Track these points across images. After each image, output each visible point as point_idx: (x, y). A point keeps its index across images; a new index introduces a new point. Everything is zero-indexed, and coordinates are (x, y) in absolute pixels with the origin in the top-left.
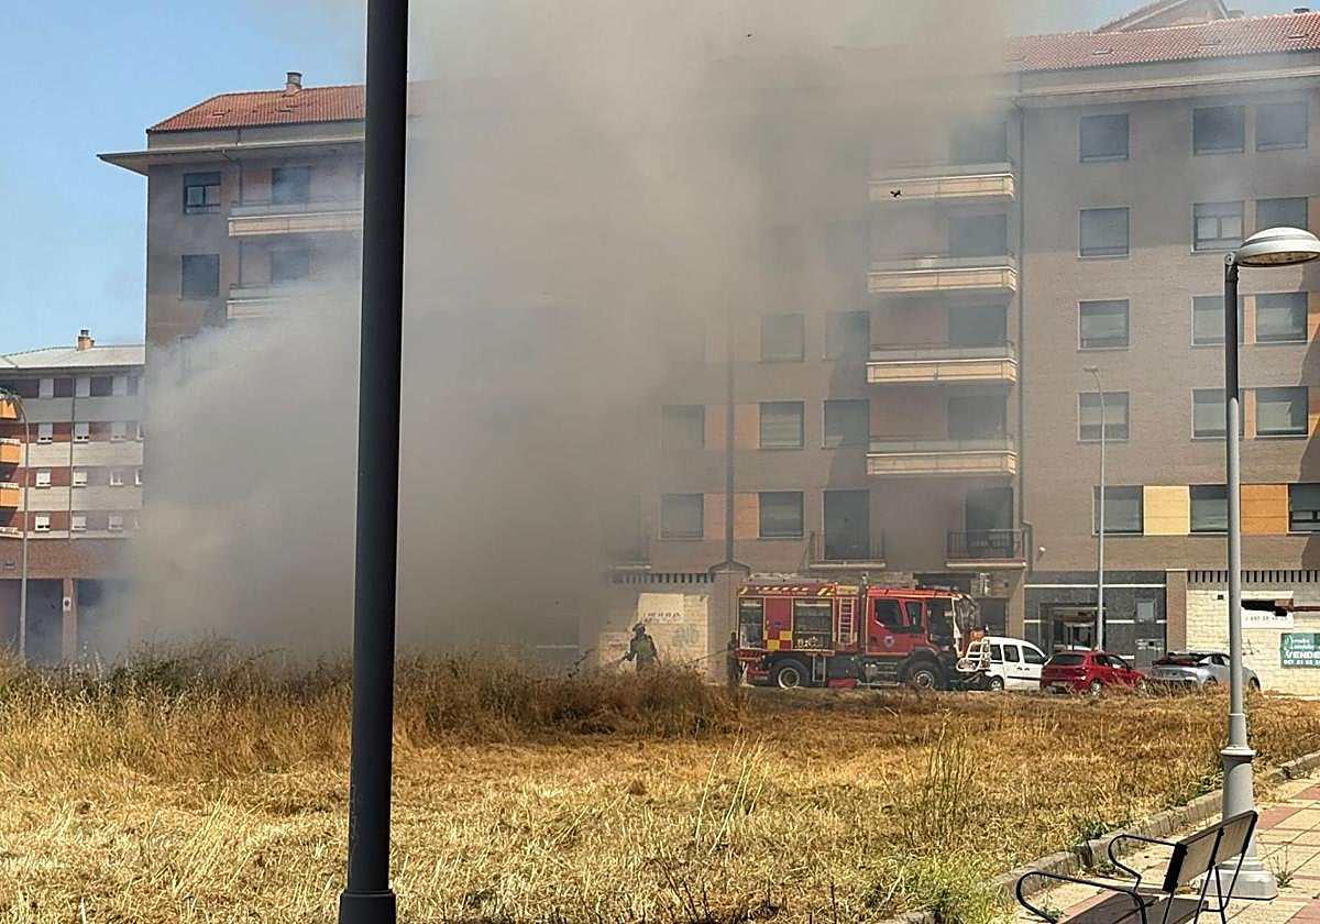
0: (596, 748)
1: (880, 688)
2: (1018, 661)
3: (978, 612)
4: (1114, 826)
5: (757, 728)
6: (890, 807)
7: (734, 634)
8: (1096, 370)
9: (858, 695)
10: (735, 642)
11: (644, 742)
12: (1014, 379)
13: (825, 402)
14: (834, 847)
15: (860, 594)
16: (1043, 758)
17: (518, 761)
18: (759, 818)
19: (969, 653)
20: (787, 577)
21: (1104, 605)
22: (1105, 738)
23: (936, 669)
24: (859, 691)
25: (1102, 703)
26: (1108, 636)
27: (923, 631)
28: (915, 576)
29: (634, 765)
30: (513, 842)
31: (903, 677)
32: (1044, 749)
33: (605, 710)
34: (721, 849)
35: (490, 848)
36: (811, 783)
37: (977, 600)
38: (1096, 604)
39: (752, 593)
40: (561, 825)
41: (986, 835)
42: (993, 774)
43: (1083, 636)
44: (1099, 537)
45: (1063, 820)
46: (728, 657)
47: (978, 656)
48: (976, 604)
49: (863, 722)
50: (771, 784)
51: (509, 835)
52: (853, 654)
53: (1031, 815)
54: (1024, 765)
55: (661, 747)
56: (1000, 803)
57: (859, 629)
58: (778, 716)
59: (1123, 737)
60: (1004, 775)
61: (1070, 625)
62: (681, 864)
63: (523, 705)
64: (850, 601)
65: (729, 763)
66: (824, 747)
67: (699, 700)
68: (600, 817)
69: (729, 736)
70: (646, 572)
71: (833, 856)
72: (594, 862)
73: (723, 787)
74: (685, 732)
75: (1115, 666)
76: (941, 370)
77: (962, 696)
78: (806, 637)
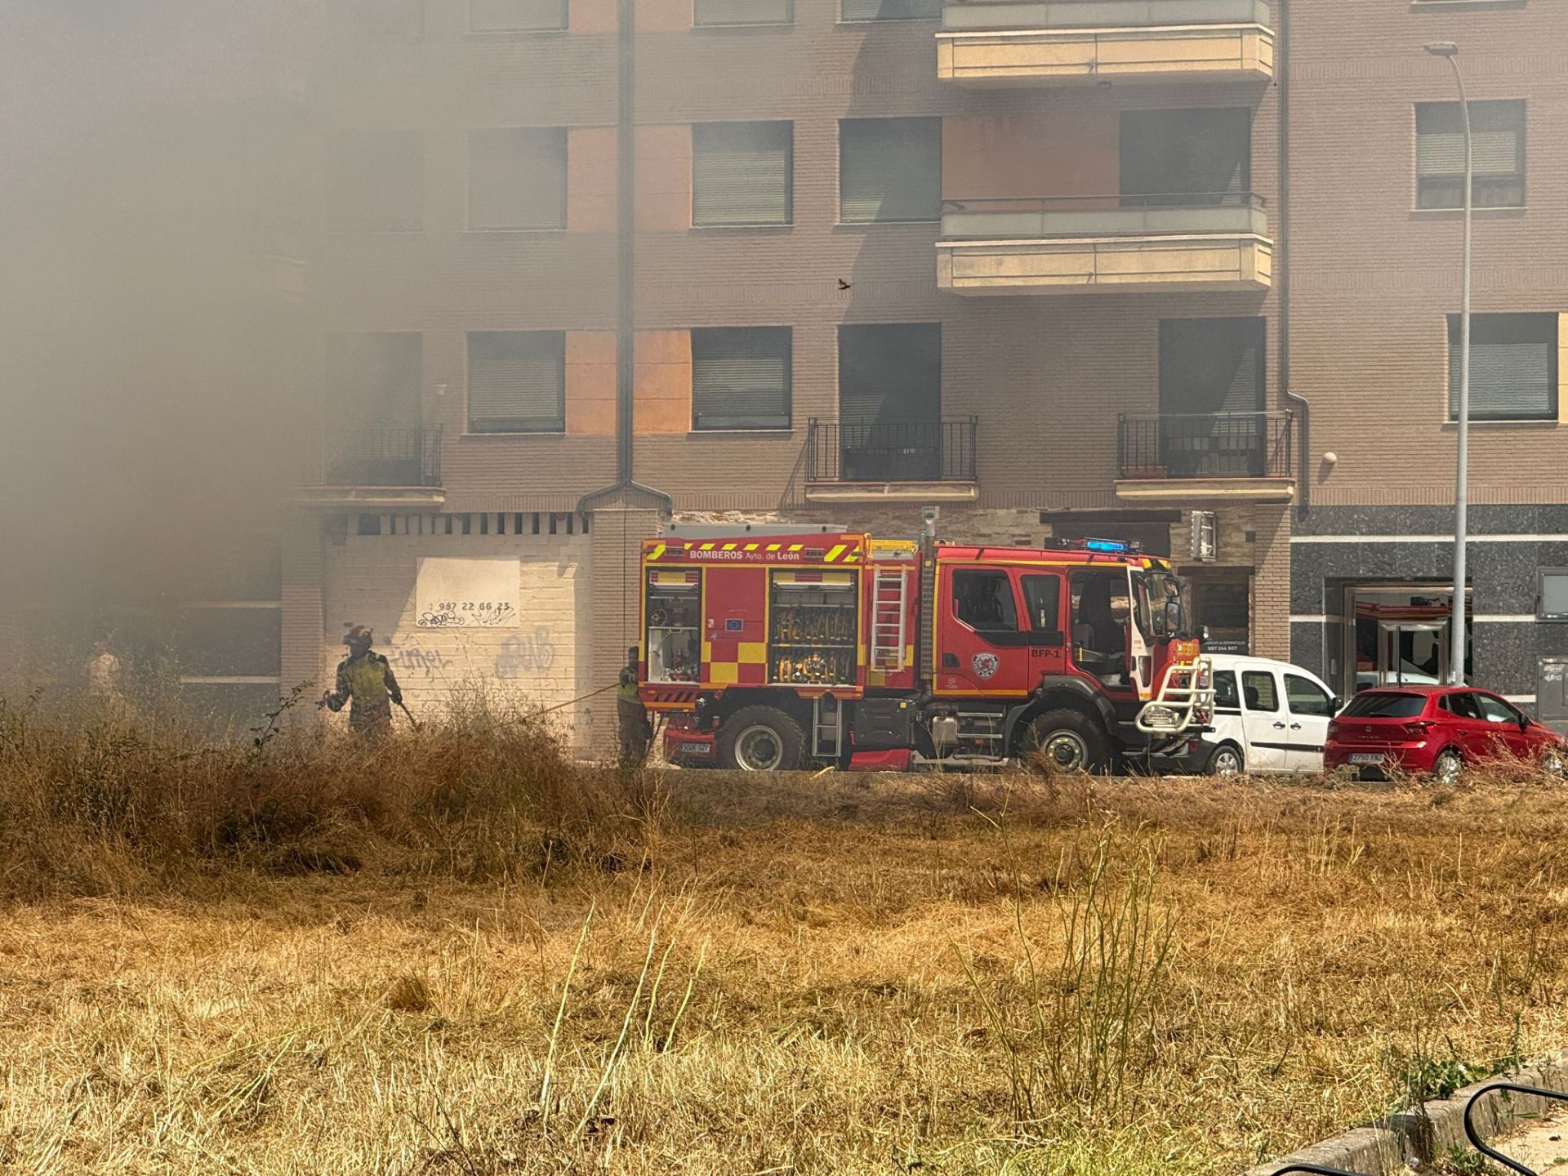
0: (318, 906)
1: (964, 770)
2: (1275, 708)
3: (1186, 597)
4: (1482, 1070)
5: (685, 859)
6: (980, 1033)
7: (635, 650)
8: (1454, 51)
9: (915, 786)
10: (636, 669)
11: (428, 893)
12: (1269, 72)
13: (841, 121)
14: (855, 1123)
15: (921, 558)
16: (1328, 922)
17: (139, 936)
18: (685, 1060)
19: (1164, 689)
20: (756, 521)
21: (1468, 580)
22: (1466, 879)
23: (1091, 725)
24: (918, 777)
25: (1462, 801)
26: (1477, 650)
27: (1062, 644)
28: (1045, 518)
29: (405, 945)
30: (123, 1118)
31: (1016, 745)
32: (1331, 902)
33: (339, 823)
34: (596, 1129)
35: (69, 1132)
36: (805, 983)
37: (1182, 571)
38: (1450, 580)
39: (675, 555)
40: (235, 1078)
41: (1195, 1092)
42: (1216, 958)
43: (1422, 653)
44: (1457, 428)
45: (1369, 1060)
46: (622, 703)
47: (1186, 698)
48: (1182, 579)
49: (923, 844)
50: (713, 984)
51: (115, 1101)
52: (903, 694)
53: (1297, 1050)
54: (1285, 939)
55: (467, 902)
56: (1230, 1023)
57: (917, 639)
58: (732, 833)
59: (1507, 876)
60: (1239, 961)
61: (1392, 627)
62: (506, 1164)
63: (149, 809)
64: (898, 574)
65: (619, 936)
66: (835, 901)
67: (555, 796)
68: (323, 1060)
69: (619, 876)
70: (434, 512)
71: (850, 1141)
72: (309, 1160)
73: (606, 992)
74: (519, 870)
75: (1492, 718)
76: (1105, 51)
77: (1148, 785)
78: (797, 655)
